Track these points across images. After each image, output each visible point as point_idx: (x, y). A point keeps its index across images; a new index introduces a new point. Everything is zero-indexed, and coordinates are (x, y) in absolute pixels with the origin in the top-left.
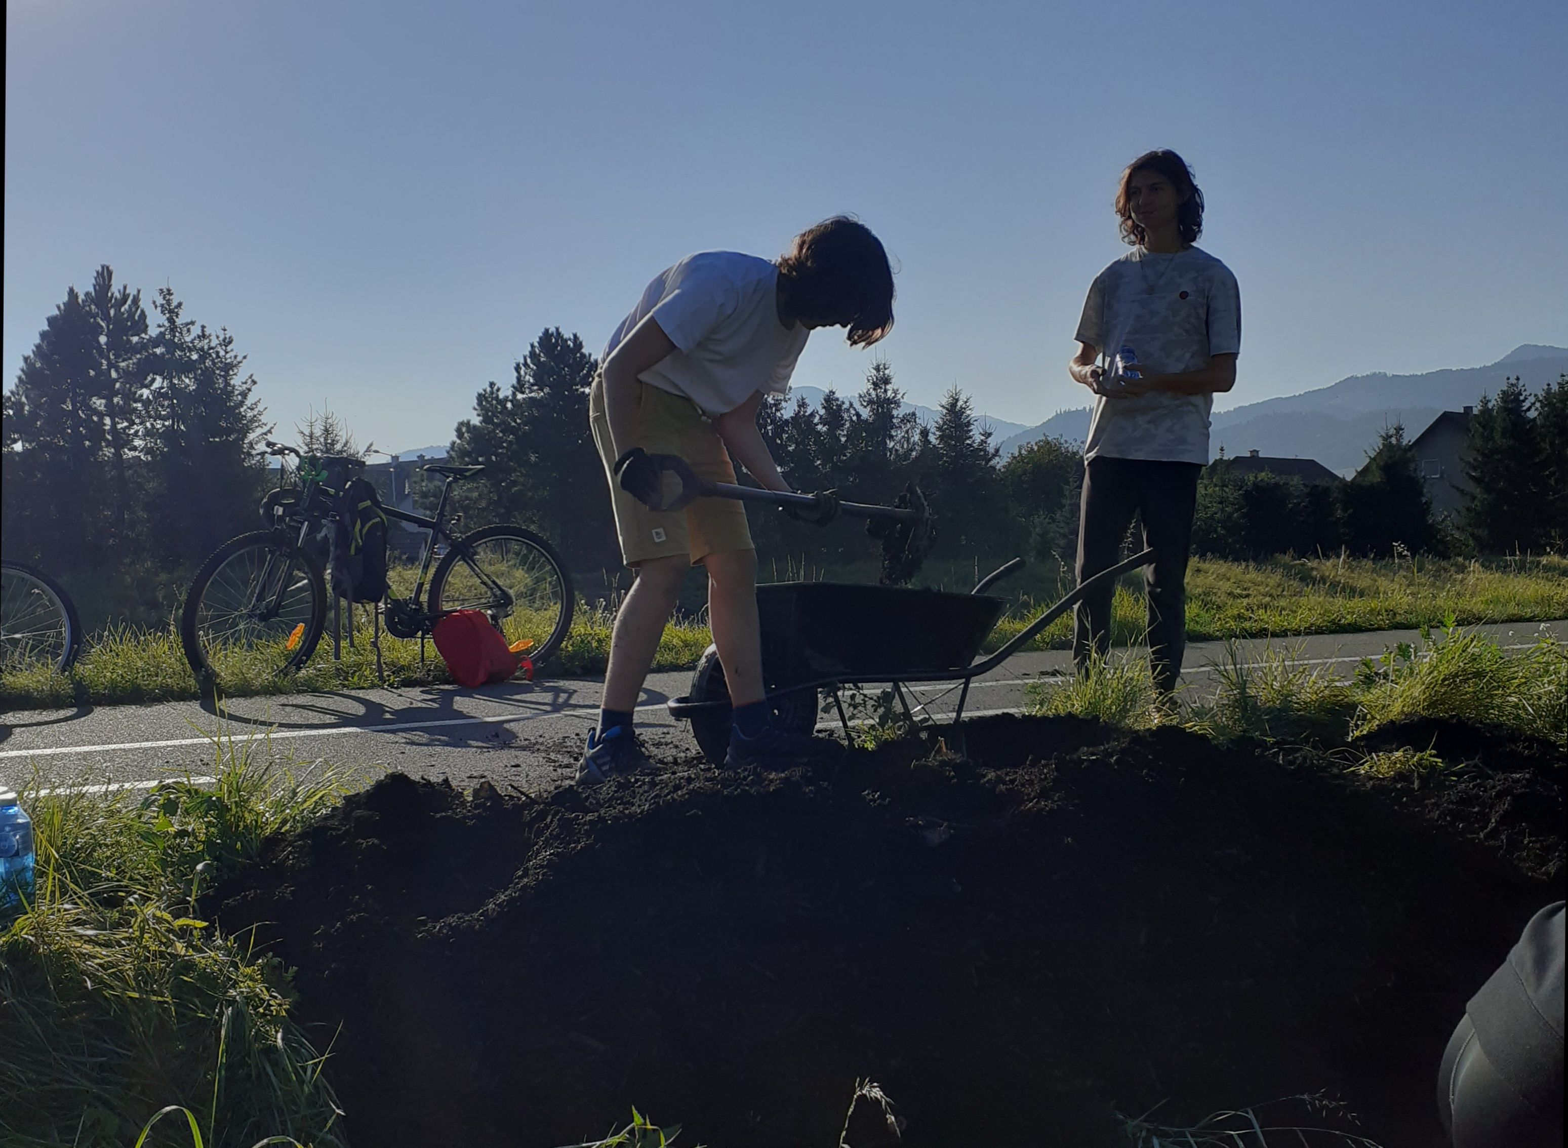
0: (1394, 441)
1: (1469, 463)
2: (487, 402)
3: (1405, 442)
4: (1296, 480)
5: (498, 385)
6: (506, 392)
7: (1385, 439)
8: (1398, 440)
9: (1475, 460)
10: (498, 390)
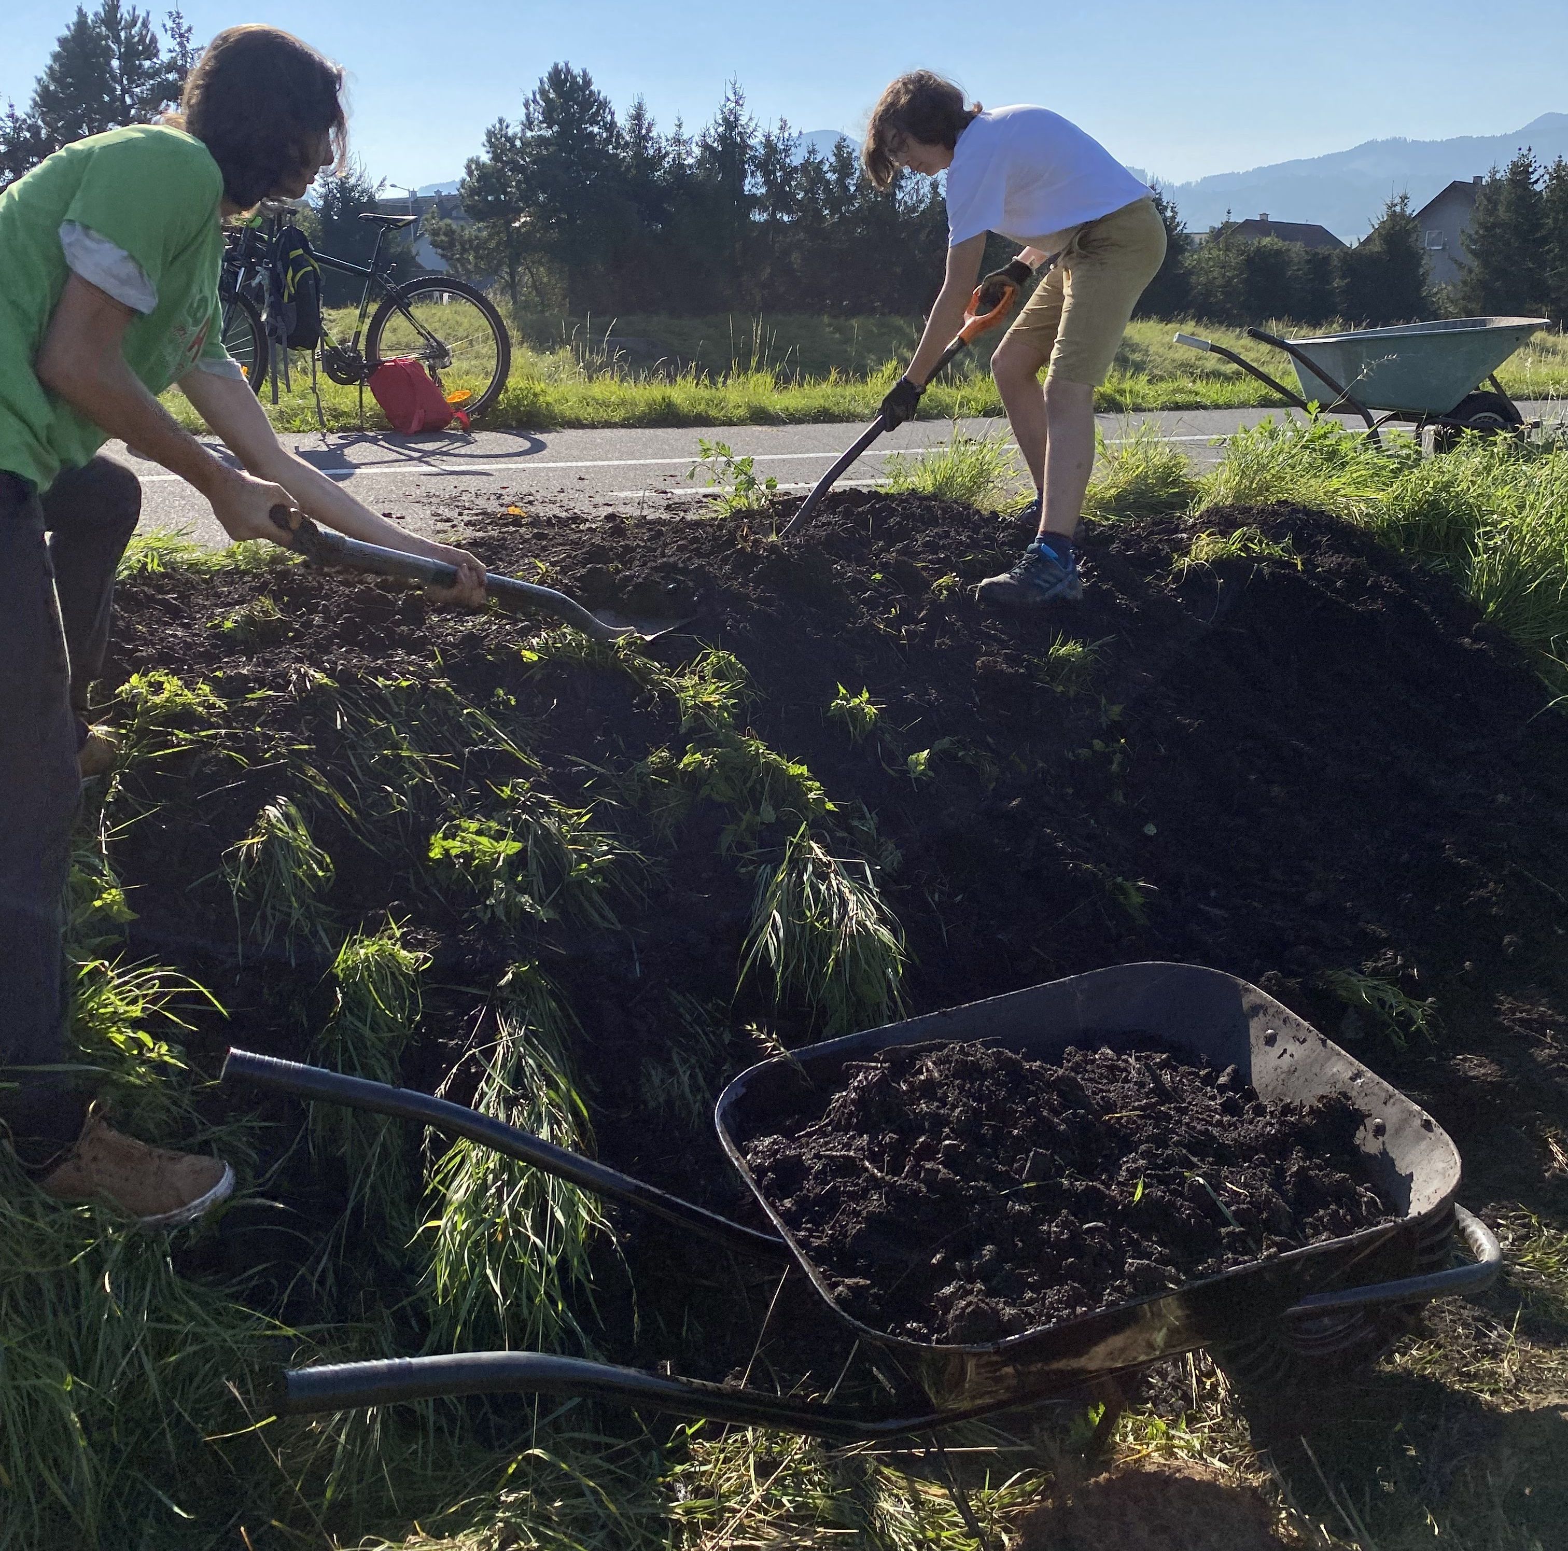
0: (1398, 209)
1: (1470, 236)
2: (497, 139)
3: (1408, 212)
4: (1297, 248)
5: (508, 121)
6: (515, 129)
7: (1390, 208)
8: (1402, 209)
9: (1477, 232)
10: (507, 127)
